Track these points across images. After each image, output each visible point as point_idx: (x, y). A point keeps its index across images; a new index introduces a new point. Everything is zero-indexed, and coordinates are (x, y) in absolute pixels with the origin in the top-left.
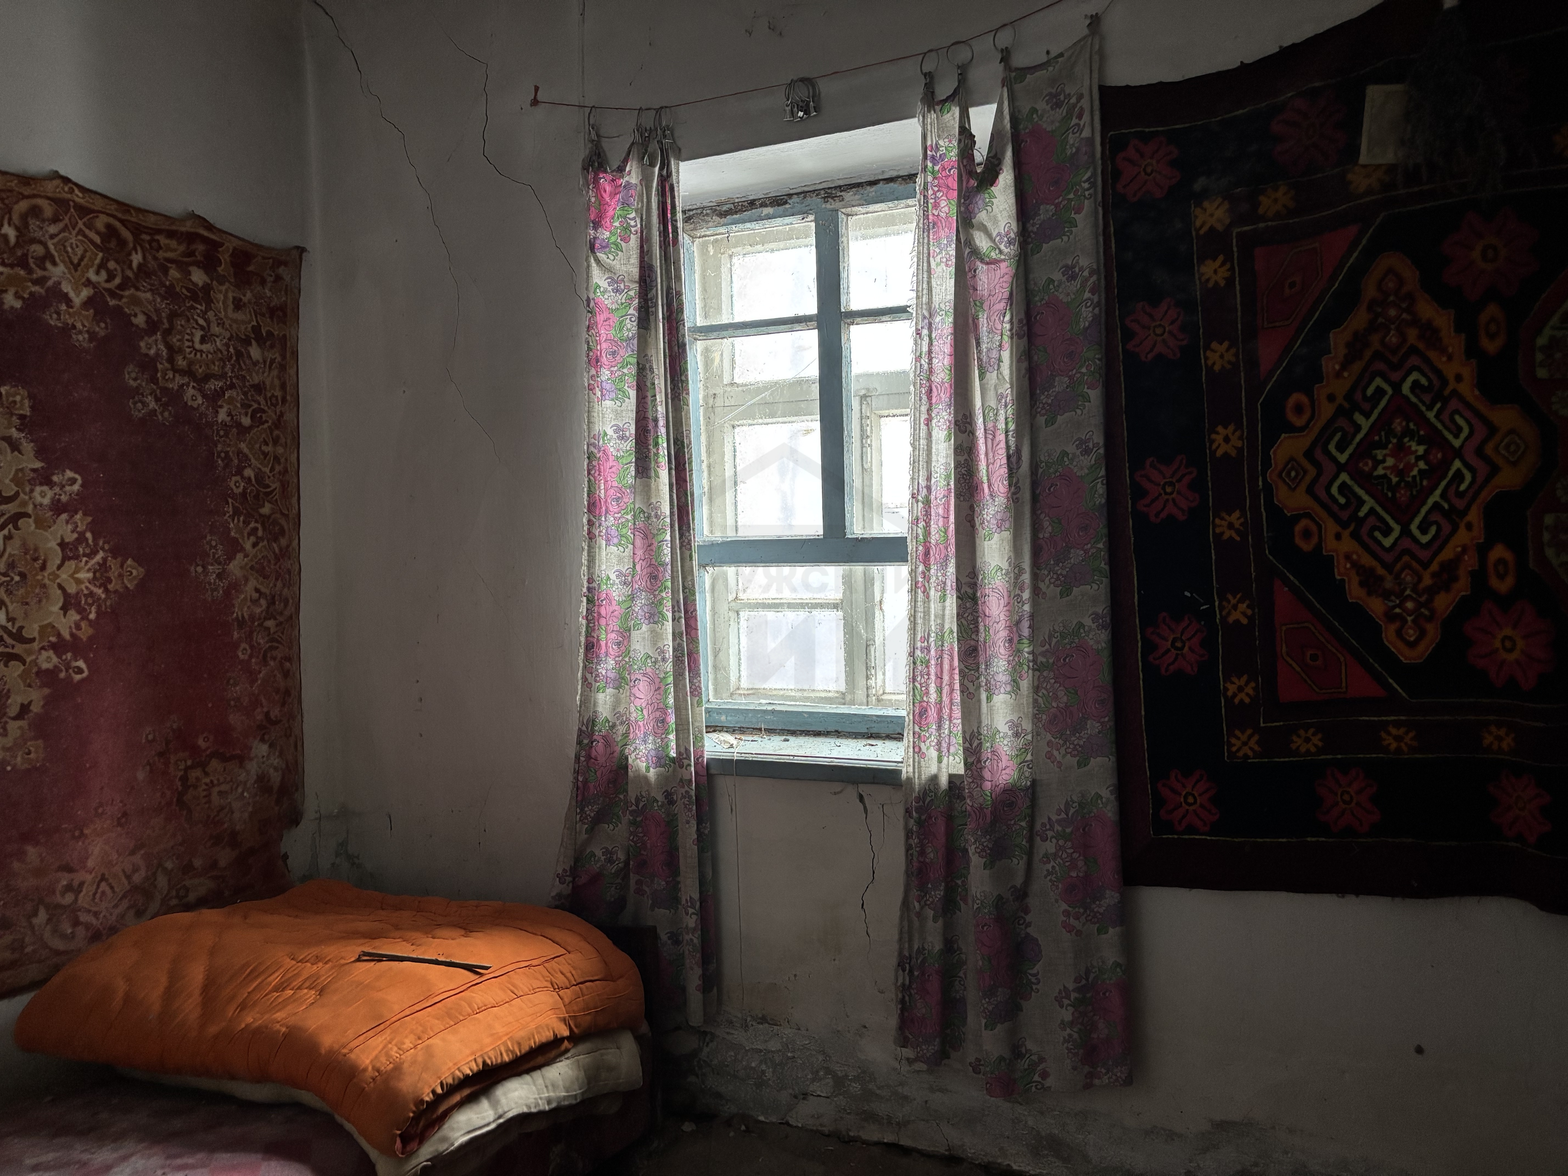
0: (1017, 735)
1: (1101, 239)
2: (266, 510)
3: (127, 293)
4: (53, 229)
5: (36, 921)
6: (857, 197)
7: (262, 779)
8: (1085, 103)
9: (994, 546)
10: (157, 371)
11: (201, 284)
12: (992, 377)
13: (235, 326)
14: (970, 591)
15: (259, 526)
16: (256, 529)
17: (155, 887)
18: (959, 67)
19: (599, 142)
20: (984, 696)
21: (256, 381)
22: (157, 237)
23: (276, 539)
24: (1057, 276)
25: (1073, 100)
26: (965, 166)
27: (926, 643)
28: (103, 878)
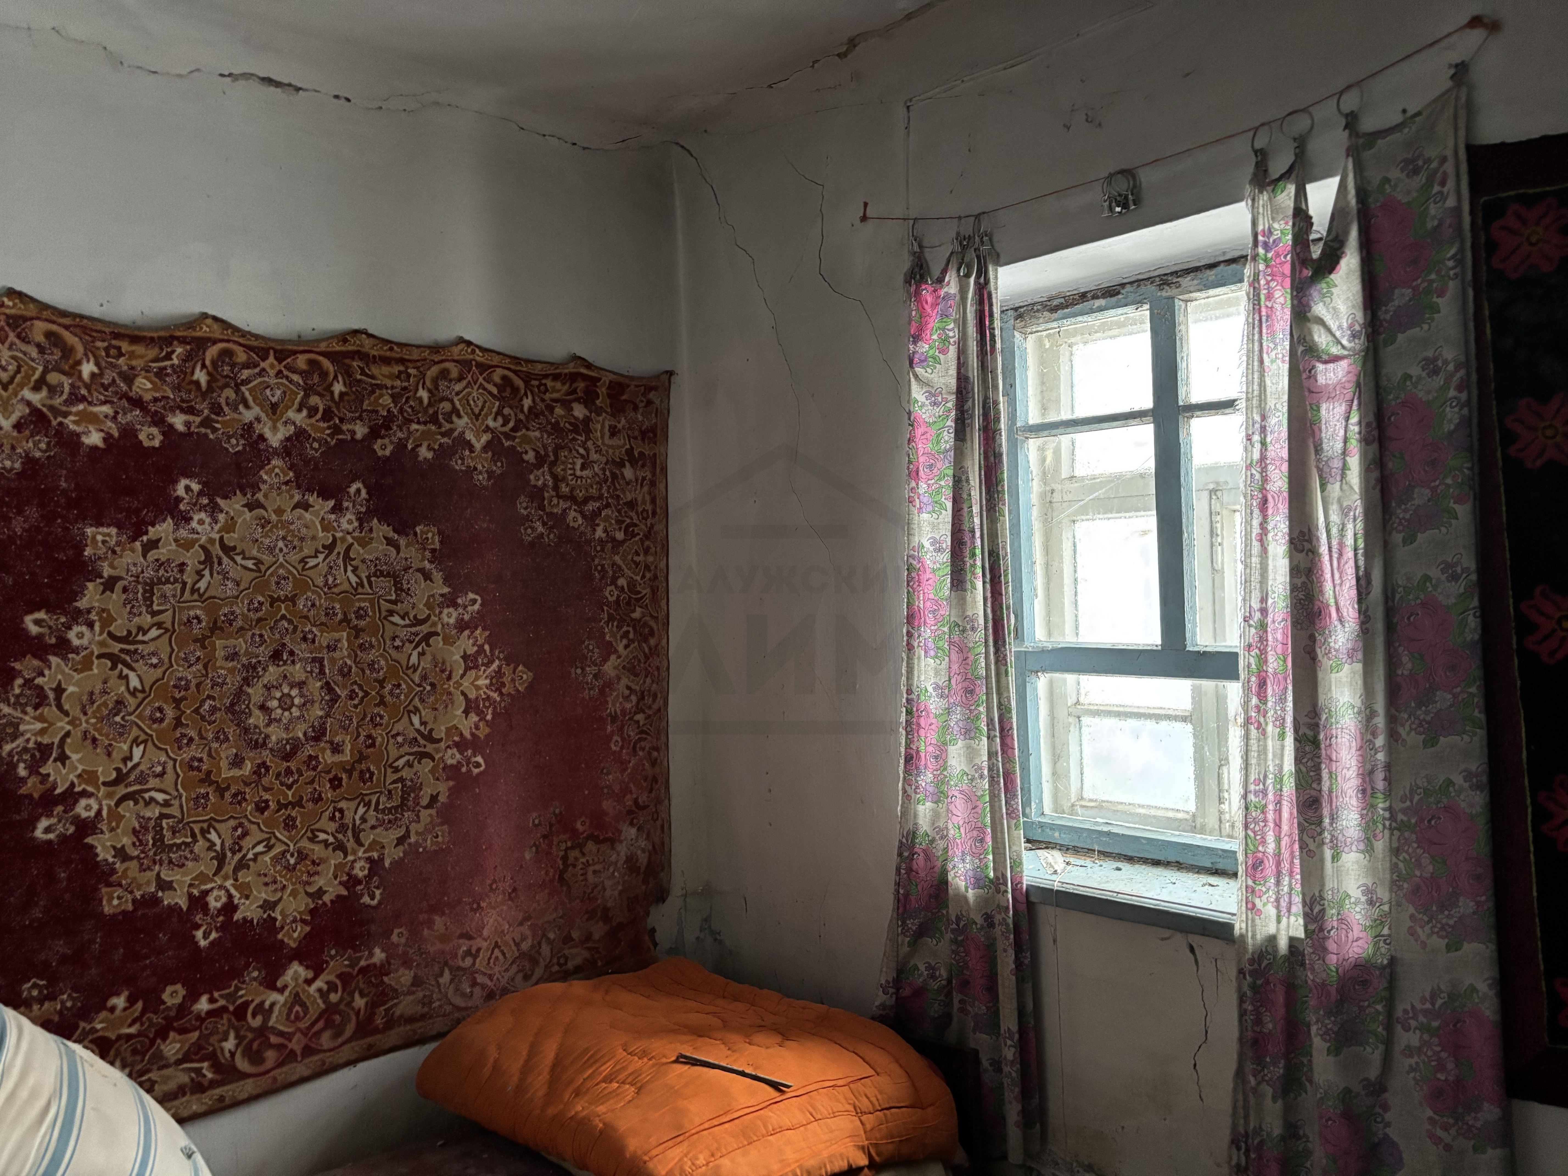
0: (1371, 902)
1: (1471, 325)
2: (637, 615)
3: (519, 434)
4: (458, 387)
5: (441, 981)
6: (1195, 282)
7: (631, 860)
8: (1449, 167)
9: (1344, 679)
10: (544, 499)
11: (581, 416)
12: (1334, 489)
13: (611, 451)
14: (1310, 733)
15: (631, 629)
16: (628, 632)
17: (540, 954)
18: (1295, 139)
19: (922, 252)
20: (1328, 853)
21: (629, 499)
22: (544, 381)
23: (646, 640)
24: (1415, 371)
25: (1434, 165)
26: (1298, 254)
27: (1261, 786)
28: (497, 945)
